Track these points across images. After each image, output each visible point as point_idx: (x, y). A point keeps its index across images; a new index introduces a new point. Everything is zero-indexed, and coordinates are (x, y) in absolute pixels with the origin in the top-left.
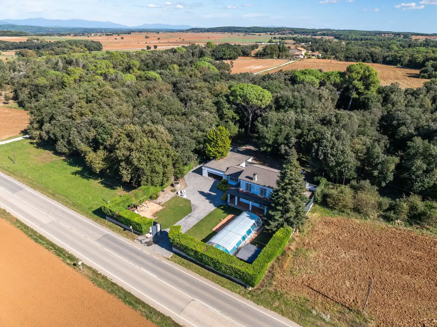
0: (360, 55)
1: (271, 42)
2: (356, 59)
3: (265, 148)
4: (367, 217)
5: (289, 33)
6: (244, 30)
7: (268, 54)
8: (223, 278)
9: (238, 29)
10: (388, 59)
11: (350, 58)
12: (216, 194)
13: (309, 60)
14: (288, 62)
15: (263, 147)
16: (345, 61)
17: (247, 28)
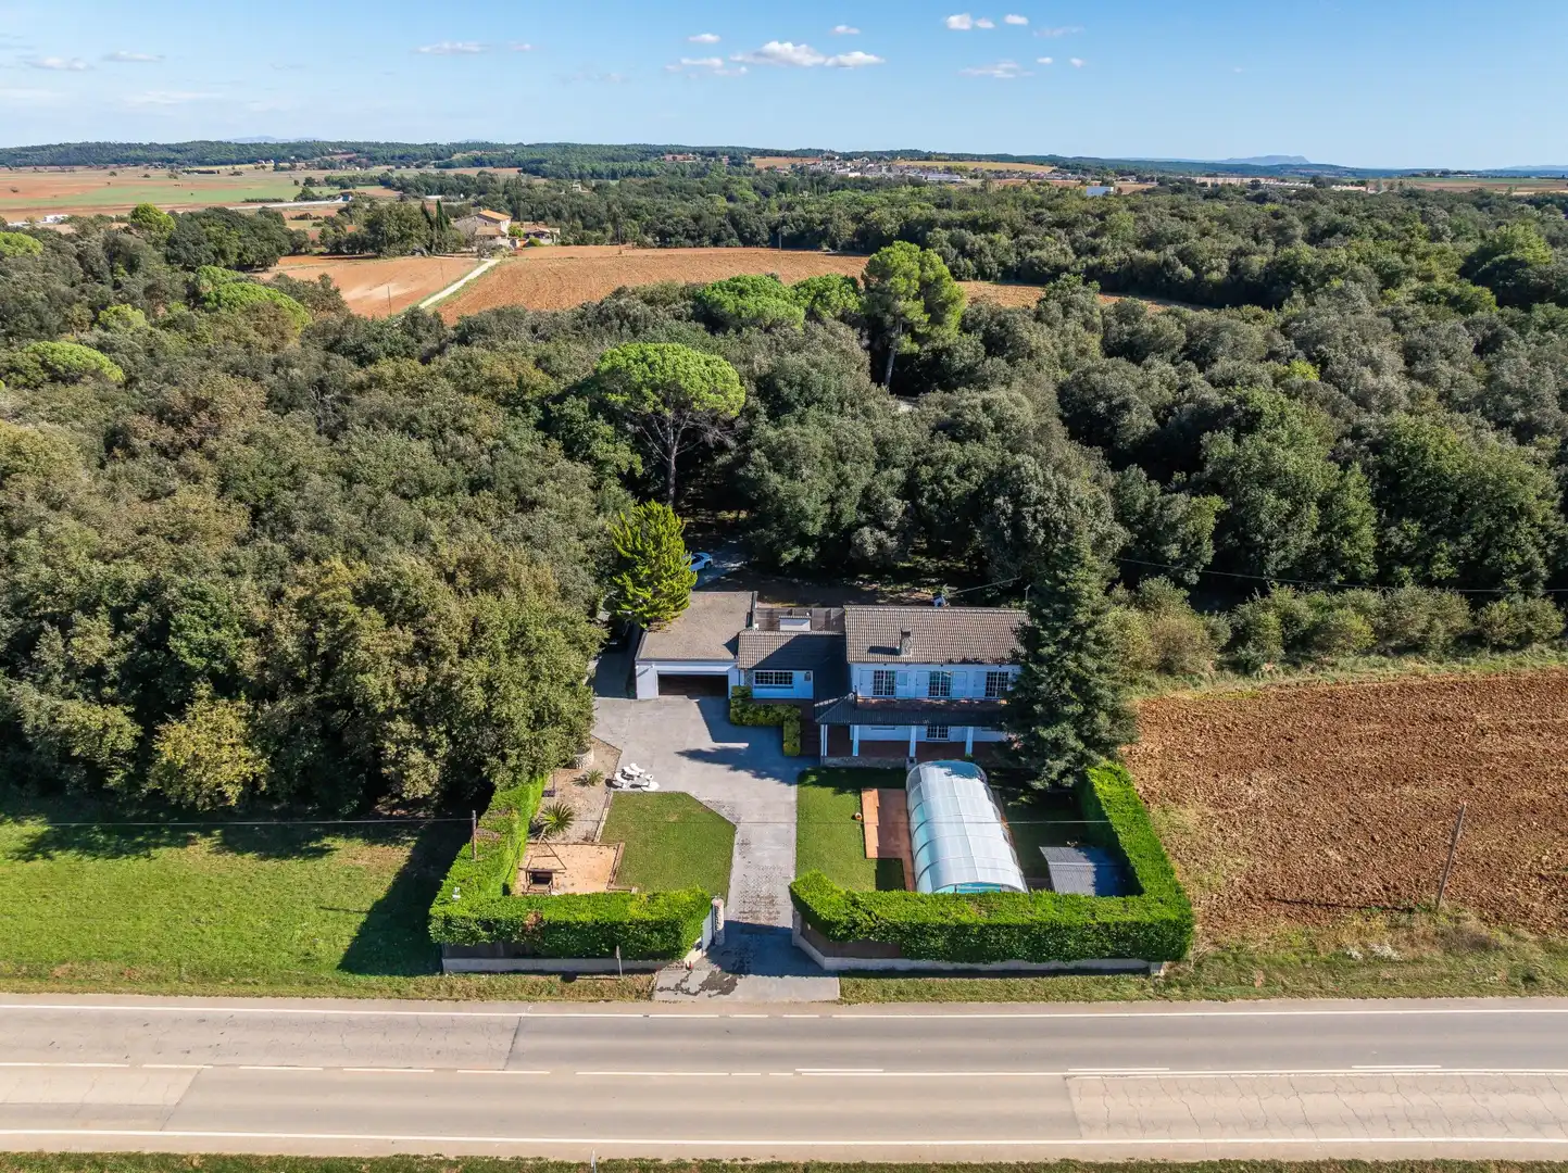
0: (701, 223)
1: (309, 195)
2: (693, 238)
3: (797, 551)
4: (1197, 680)
5: (349, 161)
6: (157, 155)
7: (391, 241)
8: (1062, 978)
9: (132, 153)
10: (786, 231)
11: (671, 235)
12: (747, 745)
13: (531, 253)
14: (480, 263)
15: (786, 549)
16: (659, 247)
17: (169, 147)
